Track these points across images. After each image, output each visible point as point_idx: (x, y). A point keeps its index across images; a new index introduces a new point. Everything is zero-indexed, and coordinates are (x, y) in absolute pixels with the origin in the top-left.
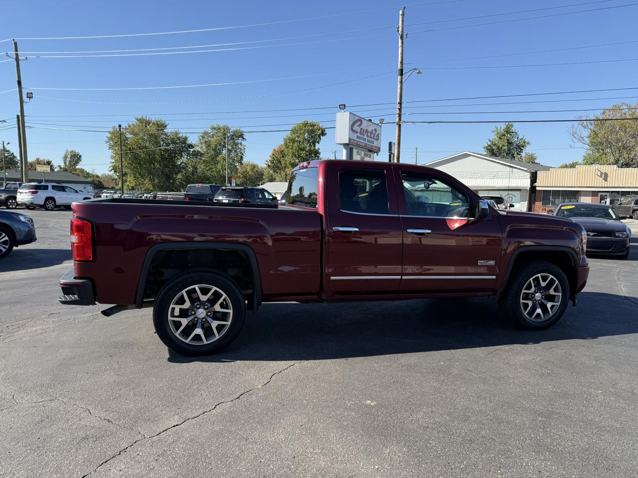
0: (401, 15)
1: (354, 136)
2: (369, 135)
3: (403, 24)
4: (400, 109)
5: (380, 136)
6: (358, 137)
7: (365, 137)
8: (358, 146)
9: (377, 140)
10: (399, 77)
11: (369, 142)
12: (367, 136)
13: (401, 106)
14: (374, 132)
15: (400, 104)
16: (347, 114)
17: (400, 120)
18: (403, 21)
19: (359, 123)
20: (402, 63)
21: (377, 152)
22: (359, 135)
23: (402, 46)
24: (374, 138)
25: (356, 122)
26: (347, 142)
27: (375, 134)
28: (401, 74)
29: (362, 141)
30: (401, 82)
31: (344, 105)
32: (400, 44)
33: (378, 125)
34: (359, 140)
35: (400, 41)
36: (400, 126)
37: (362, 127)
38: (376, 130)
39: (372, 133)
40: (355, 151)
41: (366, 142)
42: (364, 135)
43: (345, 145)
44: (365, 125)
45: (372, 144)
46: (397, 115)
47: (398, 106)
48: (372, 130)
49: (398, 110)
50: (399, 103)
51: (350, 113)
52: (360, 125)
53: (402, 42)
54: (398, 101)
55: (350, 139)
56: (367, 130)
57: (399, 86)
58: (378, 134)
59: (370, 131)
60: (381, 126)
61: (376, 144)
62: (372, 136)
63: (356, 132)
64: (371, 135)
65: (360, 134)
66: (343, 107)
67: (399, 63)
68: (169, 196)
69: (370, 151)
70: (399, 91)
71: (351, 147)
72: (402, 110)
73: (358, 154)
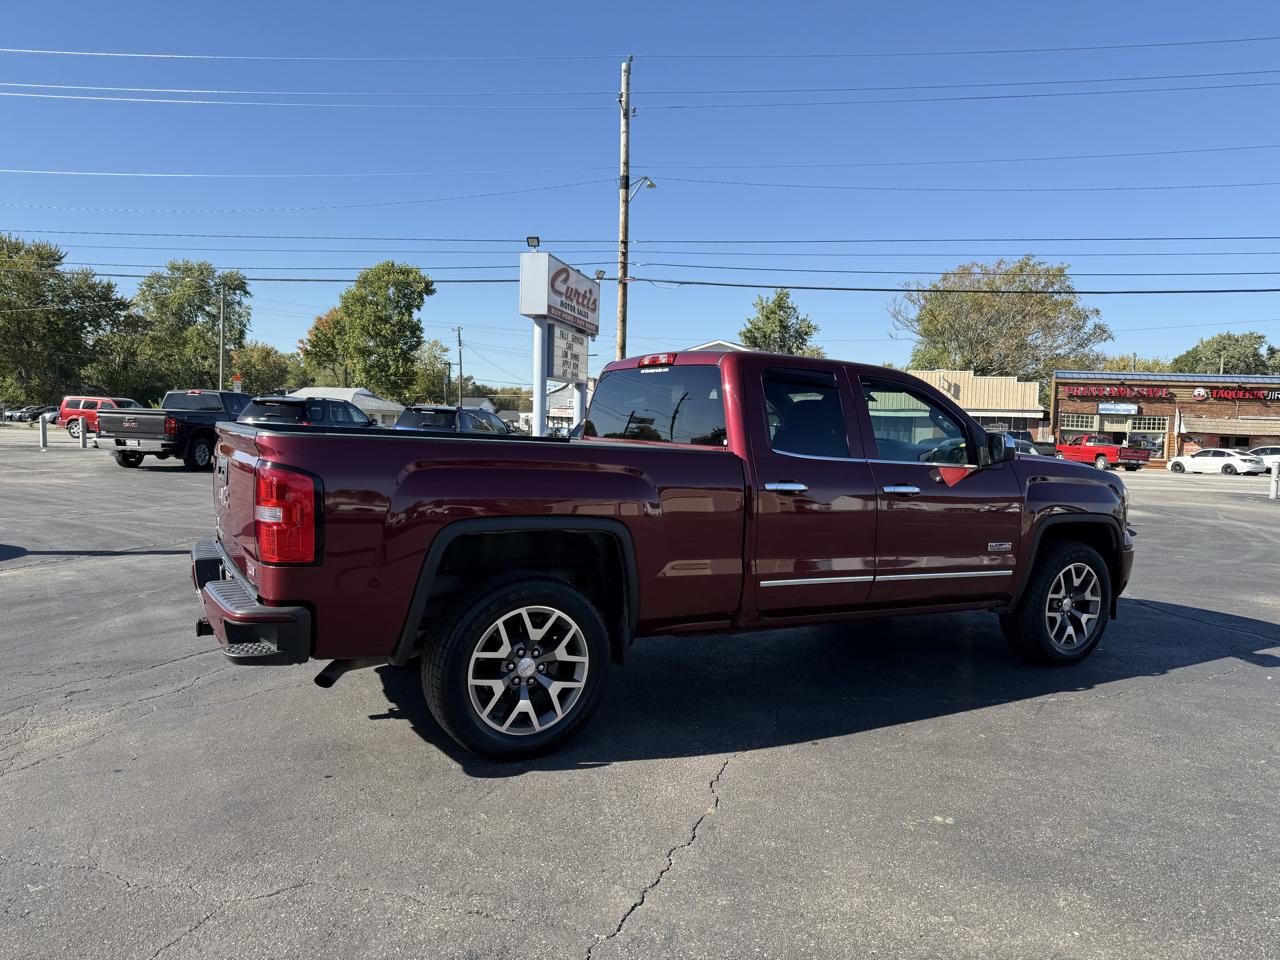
0: (625, 71)
1: (558, 300)
2: (580, 300)
3: (628, 89)
4: (625, 254)
5: (597, 303)
6: (562, 304)
7: (574, 304)
8: (563, 321)
9: (594, 310)
10: (622, 192)
11: (580, 314)
12: (578, 303)
13: (626, 247)
14: (588, 295)
15: (625, 243)
16: (544, 257)
17: (625, 274)
18: (628, 84)
19: (564, 276)
20: (627, 164)
21: (593, 335)
22: (564, 299)
23: (627, 132)
24: (588, 307)
25: (560, 274)
26: (544, 311)
27: (590, 299)
28: (626, 186)
29: (569, 312)
30: (626, 201)
31: (538, 238)
32: (623, 128)
33: (593, 280)
34: (564, 309)
35: (623, 121)
36: (625, 286)
37: (569, 284)
38: (591, 292)
39: (584, 296)
40: (557, 331)
41: (576, 315)
42: (572, 300)
43: (538, 318)
44: (573, 282)
45: (585, 319)
46: (620, 266)
47: (621, 248)
48: (586, 292)
49: (620, 254)
50: (623, 242)
51: (549, 255)
52: (565, 281)
53: (627, 125)
54: (621, 237)
55: (550, 307)
56: (576, 290)
57: (622, 209)
58: (595, 300)
59: (582, 292)
60: (599, 284)
61: (591, 317)
62: (585, 302)
63: (559, 293)
64: (583, 300)
65: (566, 297)
66: (534, 242)
67: (622, 165)
69: (583, 332)
70: (622, 218)
71: (551, 322)
72: (629, 255)
73: (562, 336)
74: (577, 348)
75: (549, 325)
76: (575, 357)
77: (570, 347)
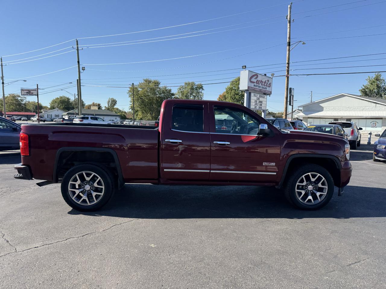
0: (290, 8)
1: (252, 85)
2: (263, 84)
4: (288, 67)
5: (271, 84)
6: (254, 85)
8: (255, 91)
9: (270, 87)
10: (288, 47)
11: (263, 88)
12: (262, 85)
14: (267, 82)
15: (288, 64)
16: (247, 72)
17: (288, 74)
18: (290, 12)
19: (255, 77)
20: (289, 38)
21: (269, 95)
22: (255, 84)
23: (290, 28)
24: (267, 86)
26: (247, 89)
27: (267, 83)
28: (289, 45)
29: (258, 88)
30: (289, 50)
32: (288, 26)
33: (270, 77)
34: (255, 87)
35: (288, 24)
36: (288, 77)
37: (258, 79)
38: (268, 81)
39: (265, 82)
40: (252, 94)
41: (261, 88)
42: (259, 84)
43: (246, 91)
44: (260, 78)
45: (266, 90)
46: (286, 71)
47: (287, 65)
48: (266, 81)
49: (287, 67)
50: (287, 63)
51: (249, 71)
52: (256, 78)
53: (290, 25)
54: (287, 62)
55: (248, 87)
56: (261, 81)
57: (287, 53)
60: (272, 78)
61: (268, 89)
62: (266, 84)
63: (254, 82)
64: (264, 84)
65: (256, 83)
66: (244, 67)
67: (288, 38)
68: (147, 123)
69: (265, 94)
70: (287, 56)
71: (250, 91)
72: (290, 67)
73: (255, 96)
74: (261, 99)
75: (249, 93)
76: (261, 102)
77: (258, 99)
